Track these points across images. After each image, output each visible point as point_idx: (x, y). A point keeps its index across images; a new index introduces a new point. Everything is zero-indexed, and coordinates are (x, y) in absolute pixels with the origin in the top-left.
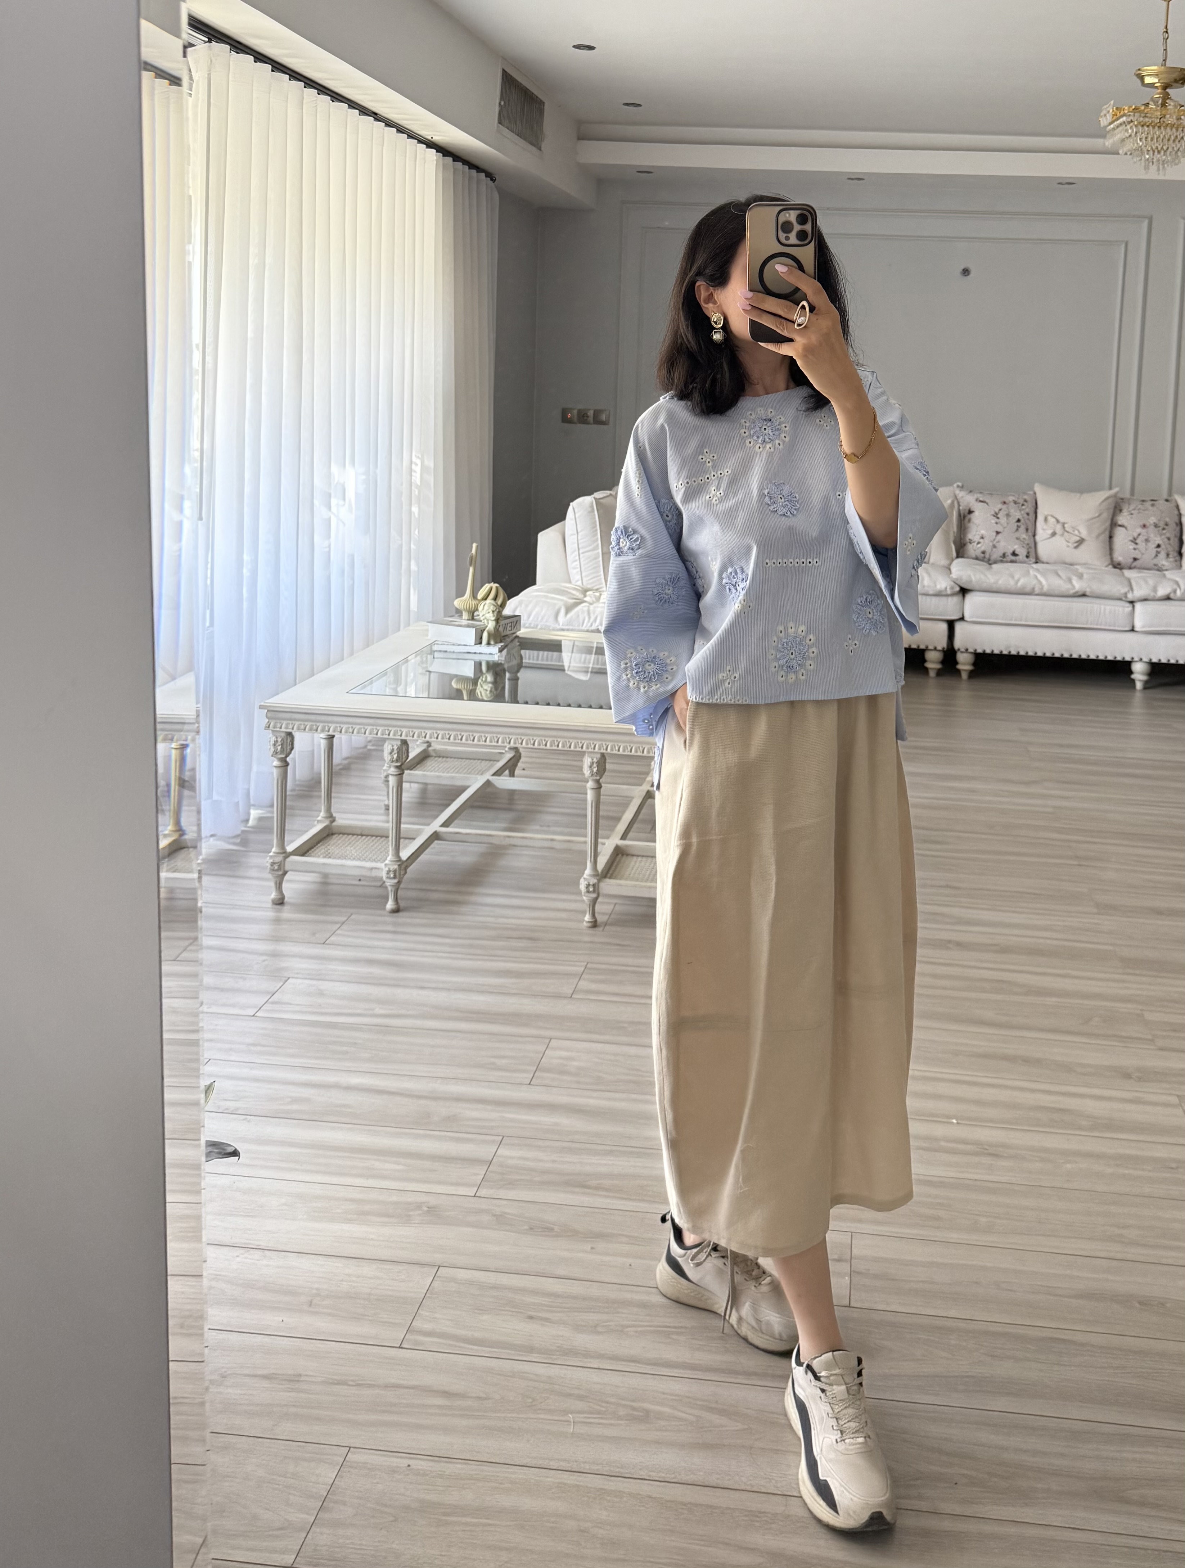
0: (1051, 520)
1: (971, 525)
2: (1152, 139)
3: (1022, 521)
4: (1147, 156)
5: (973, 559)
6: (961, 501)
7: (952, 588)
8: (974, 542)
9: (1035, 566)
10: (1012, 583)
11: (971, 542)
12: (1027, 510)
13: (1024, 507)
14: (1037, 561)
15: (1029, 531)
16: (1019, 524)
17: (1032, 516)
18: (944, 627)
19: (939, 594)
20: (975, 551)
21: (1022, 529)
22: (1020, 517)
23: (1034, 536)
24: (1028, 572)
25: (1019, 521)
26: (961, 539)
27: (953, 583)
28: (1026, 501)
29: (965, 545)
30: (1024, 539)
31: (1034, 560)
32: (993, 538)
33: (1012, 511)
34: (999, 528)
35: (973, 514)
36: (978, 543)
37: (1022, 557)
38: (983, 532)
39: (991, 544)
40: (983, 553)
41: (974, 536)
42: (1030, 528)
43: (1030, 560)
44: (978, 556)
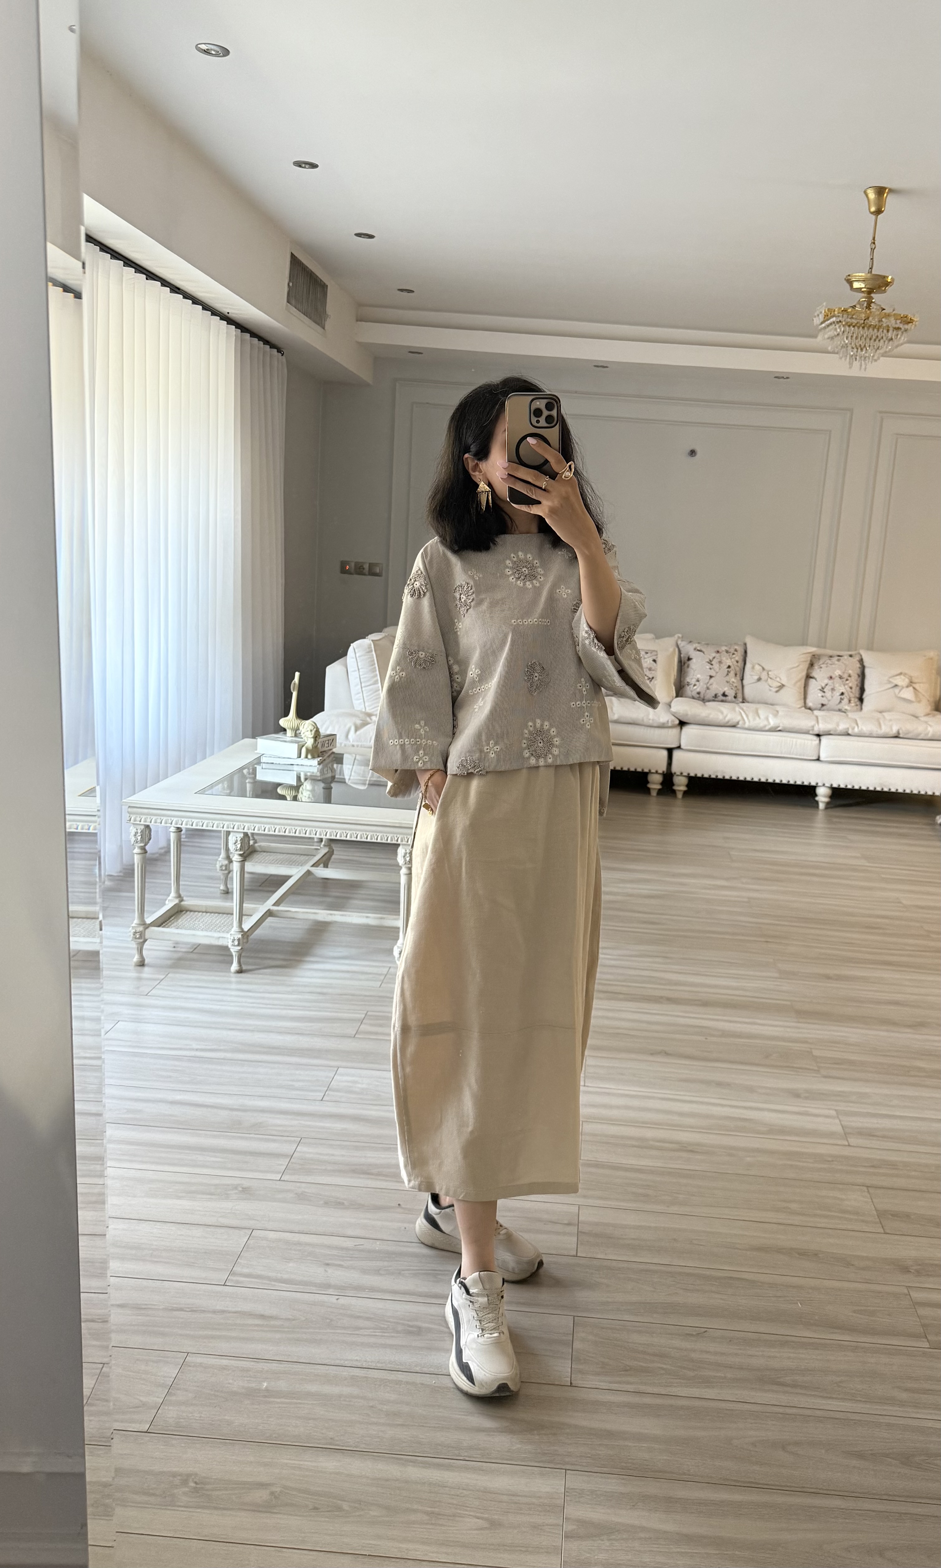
0: (757, 667)
1: (689, 669)
2: (857, 338)
3: (732, 667)
4: (852, 353)
5: (690, 698)
6: (681, 649)
7: (673, 721)
8: (691, 684)
9: (741, 705)
10: (721, 717)
11: (688, 684)
12: (737, 658)
13: (734, 656)
14: (744, 701)
15: (738, 676)
16: (729, 670)
17: (741, 664)
18: (665, 753)
19: (662, 726)
20: (692, 691)
21: (732, 674)
22: (730, 664)
23: (742, 680)
24: (734, 710)
25: (729, 667)
26: (681, 681)
27: (673, 718)
28: (736, 650)
29: (683, 687)
30: (733, 682)
31: (741, 700)
32: (707, 681)
33: (724, 659)
34: (712, 673)
35: (692, 661)
36: (695, 685)
37: (730, 697)
38: (699, 676)
39: (705, 686)
40: (699, 693)
41: (692, 679)
42: (738, 673)
43: (738, 700)
44: (694, 695)
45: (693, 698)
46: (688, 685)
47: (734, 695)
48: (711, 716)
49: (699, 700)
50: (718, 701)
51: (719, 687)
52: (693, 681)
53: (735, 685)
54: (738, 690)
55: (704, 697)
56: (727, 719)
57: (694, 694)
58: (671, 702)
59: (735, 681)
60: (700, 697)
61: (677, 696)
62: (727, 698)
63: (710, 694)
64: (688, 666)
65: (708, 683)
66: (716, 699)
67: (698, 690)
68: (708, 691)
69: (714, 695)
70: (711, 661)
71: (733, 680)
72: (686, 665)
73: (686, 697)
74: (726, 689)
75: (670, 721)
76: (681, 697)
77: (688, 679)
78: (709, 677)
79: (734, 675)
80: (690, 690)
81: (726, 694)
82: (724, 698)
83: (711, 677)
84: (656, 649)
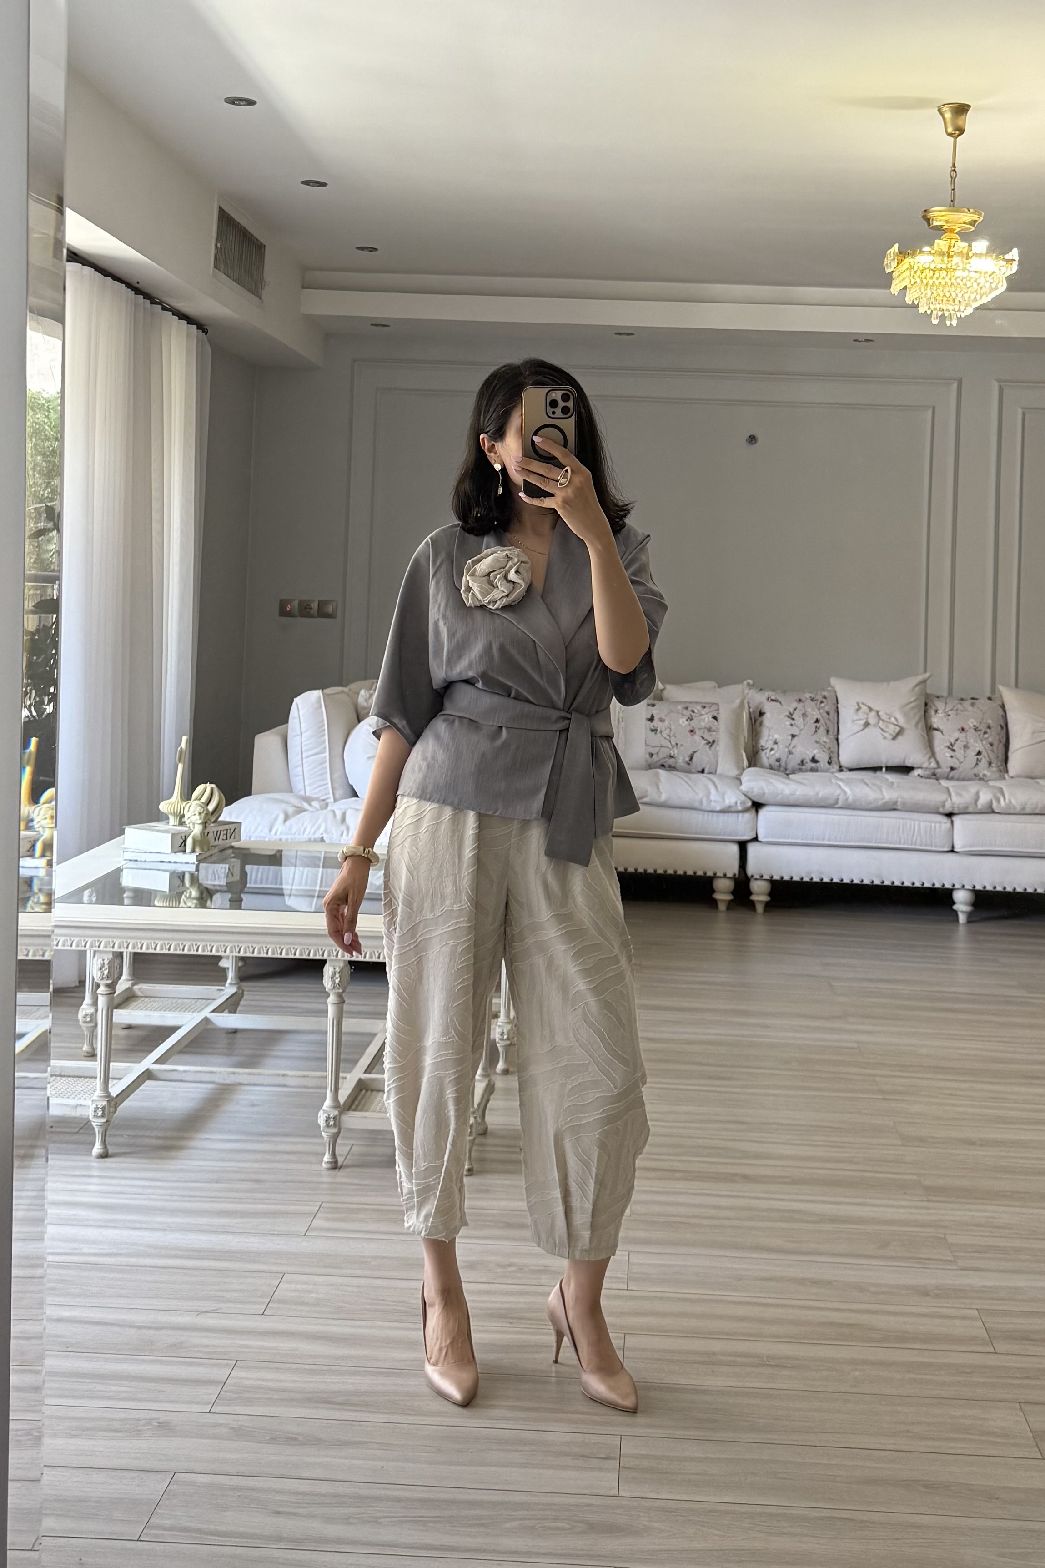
1: (763, 728)
3: (822, 721)
5: (767, 768)
6: (752, 700)
7: (742, 801)
8: (769, 748)
9: (838, 774)
10: (812, 793)
11: (764, 748)
12: (828, 709)
13: (823, 705)
14: (840, 768)
15: (831, 733)
16: (818, 725)
17: (833, 715)
18: (737, 848)
19: (728, 811)
20: (769, 758)
21: (823, 730)
22: (819, 717)
23: (837, 738)
24: (831, 781)
25: (817, 721)
26: (754, 745)
27: (743, 796)
28: (824, 698)
29: (757, 751)
30: (826, 742)
31: (837, 767)
32: (787, 745)
33: (809, 710)
34: (795, 731)
35: (765, 716)
36: (772, 749)
37: (823, 764)
38: (776, 736)
39: (786, 750)
40: (778, 760)
41: (767, 741)
42: (831, 730)
43: (833, 768)
44: (773, 764)
45: (771, 768)
46: (763, 750)
47: (827, 759)
48: (798, 793)
49: (779, 770)
50: (806, 771)
51: (806, 749)
52: (769, 745)
53: (827, 746)
54: (832, 752)
55: (786, 764)
56: (820, 795)
57: (772, 761)
58: (741, 774)
59: (828, 741)
60: (780, 766)
61: (750, 766)
62: (818, 764)
63: (793, 762)
64: (761, 724)
65: (789, 745)
66: (803, 767)
67: (777, 756)
68: (790, 756)
69: (799, 762)
70: (792, 715)
71: (825, 739)
72: (758, 723)
73: (762, 767)
74: (815, 752)
75: (739, 802)
76: (755, 766)
77: (762, 742)
78: (790, 737)
79: (825, 732)
80: (765, 757)
81: (816, 758)
82: (813, 765)
83: (793, 736)
84: (714, 701)
